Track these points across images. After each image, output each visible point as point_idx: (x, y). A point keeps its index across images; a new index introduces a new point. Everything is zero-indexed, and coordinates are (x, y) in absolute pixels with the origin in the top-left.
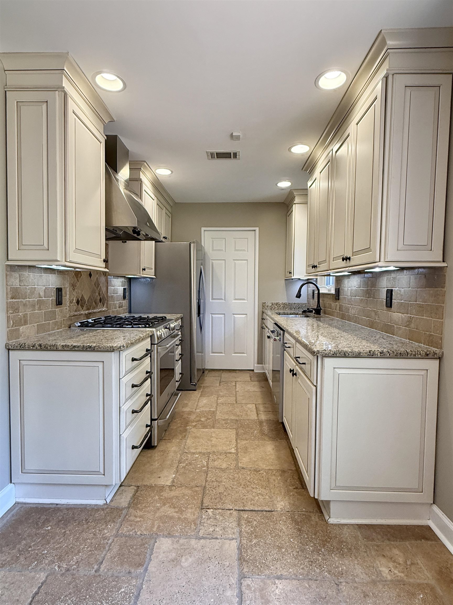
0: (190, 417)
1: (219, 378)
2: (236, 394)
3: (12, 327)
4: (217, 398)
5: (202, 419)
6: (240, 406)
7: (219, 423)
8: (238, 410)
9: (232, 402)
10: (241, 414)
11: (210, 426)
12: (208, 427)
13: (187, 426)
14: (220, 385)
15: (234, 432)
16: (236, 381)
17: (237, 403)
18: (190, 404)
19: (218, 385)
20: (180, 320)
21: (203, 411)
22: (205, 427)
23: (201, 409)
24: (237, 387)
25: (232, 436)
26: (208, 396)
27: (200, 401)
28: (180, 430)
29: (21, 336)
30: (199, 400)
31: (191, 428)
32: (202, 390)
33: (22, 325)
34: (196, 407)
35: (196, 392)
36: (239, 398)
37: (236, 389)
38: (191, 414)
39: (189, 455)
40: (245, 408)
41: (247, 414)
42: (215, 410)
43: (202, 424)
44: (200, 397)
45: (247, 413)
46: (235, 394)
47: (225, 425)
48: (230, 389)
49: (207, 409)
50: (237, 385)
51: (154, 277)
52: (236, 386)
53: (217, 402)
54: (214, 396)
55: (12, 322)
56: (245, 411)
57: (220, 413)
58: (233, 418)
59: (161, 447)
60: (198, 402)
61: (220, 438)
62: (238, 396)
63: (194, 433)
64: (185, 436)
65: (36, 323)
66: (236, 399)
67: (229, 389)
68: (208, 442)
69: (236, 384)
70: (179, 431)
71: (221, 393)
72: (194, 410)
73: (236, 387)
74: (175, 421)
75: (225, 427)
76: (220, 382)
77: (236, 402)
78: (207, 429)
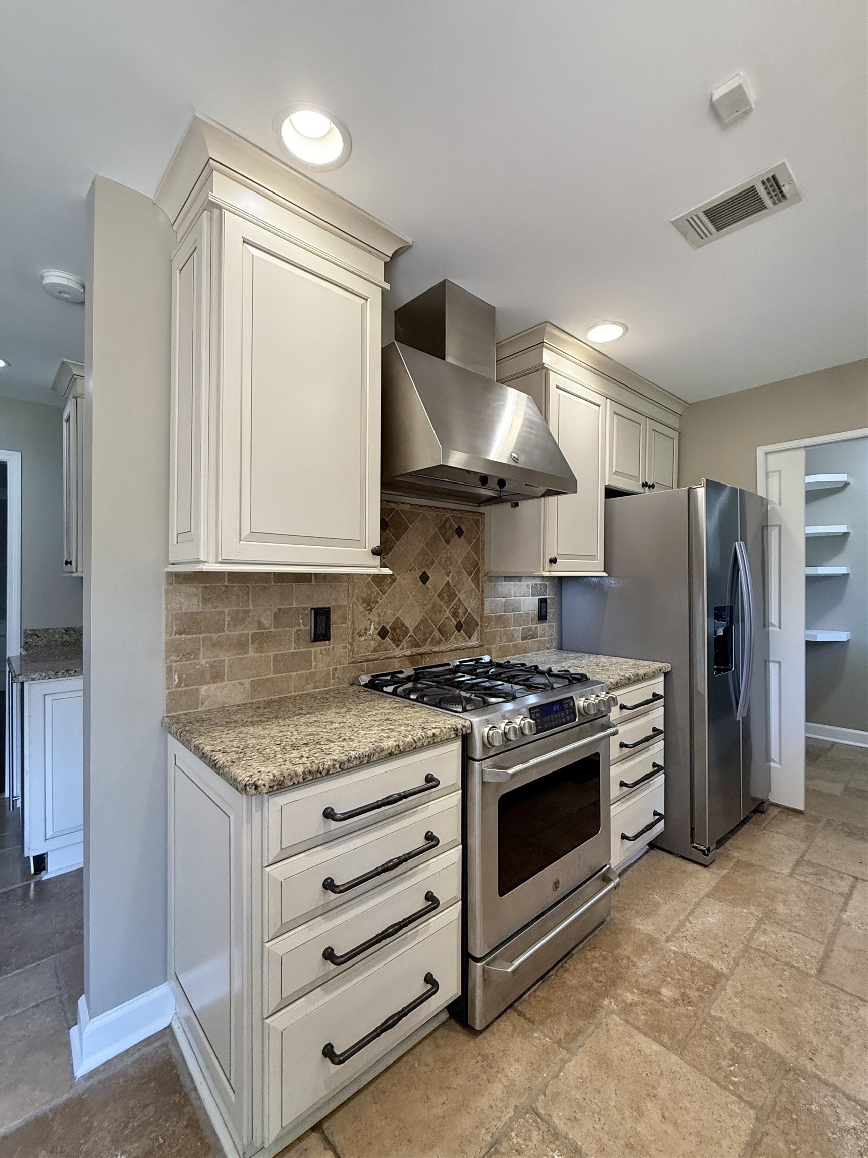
0: (635, 960)
1: (803, 846)
2: (835, 934)
3: (178, 685)
4: (761, 921)
5: (664, 991)
6: (829, 1000)
7: (710, 1038)
8: (812, 1012)
9: (801, 965)
10: (815, 1041)
11: (672, 1037)
12: (665, 1038)
13: (605, 995)
14: (791, 875)
15: (746, 1124)
16: (856, 878)
17: (825, 977)
18: (663, 910)
19: (786, 871)
20: (662, 678)
21: (686, 956)
22: (654, 1031)
23: (685, 944)
24: (852, 903)
25: (725, 1144)
26: (733, 903)
27: (699, 911)
28: (579, 1002)
29: (202, 703)
30: (697, 904)
31: (613, 1012)
32: (725, 871)
33: (208, 683)
34: (673, 932)
35: (704, 873)
36: (840, 956)
37: (844, 910)
38: (645, 951)
39: (535, 1134)
40: (846, 1020)
41: (839, 1058)
42: (725, 970)
43: (654, 1012)
44: (708, 895)
45: (841, 1051)
46: (830, 929)
47: (724, 1064)
48: (822, 901)
49: (701, 955)
50: (856, 895)
51: (605, 574)
52: (848, 897)
53: (751, 938)
54: (753, 908)
55: (176, 677)
56: (839, 1033)
57: (737, 994)
58: (776, 1043)
59: (491, 1043)
60: (691, 913)
61: (675, 1124)
62: (839, 941)
63: (610, 1038)
64: (579, 1032)
65: (250, 678)
66: (827, 956)
67: (816, 900)
68: (627, 1114)
69: (853, 887)
70: (573, 1003)
71: (781, 909)
72: (663, 938)
73: (846, 903)
74: (589, 955)
75: (721, 1076)
76: (798, 863)
77: (820, 971)
78: (655, 1047)
